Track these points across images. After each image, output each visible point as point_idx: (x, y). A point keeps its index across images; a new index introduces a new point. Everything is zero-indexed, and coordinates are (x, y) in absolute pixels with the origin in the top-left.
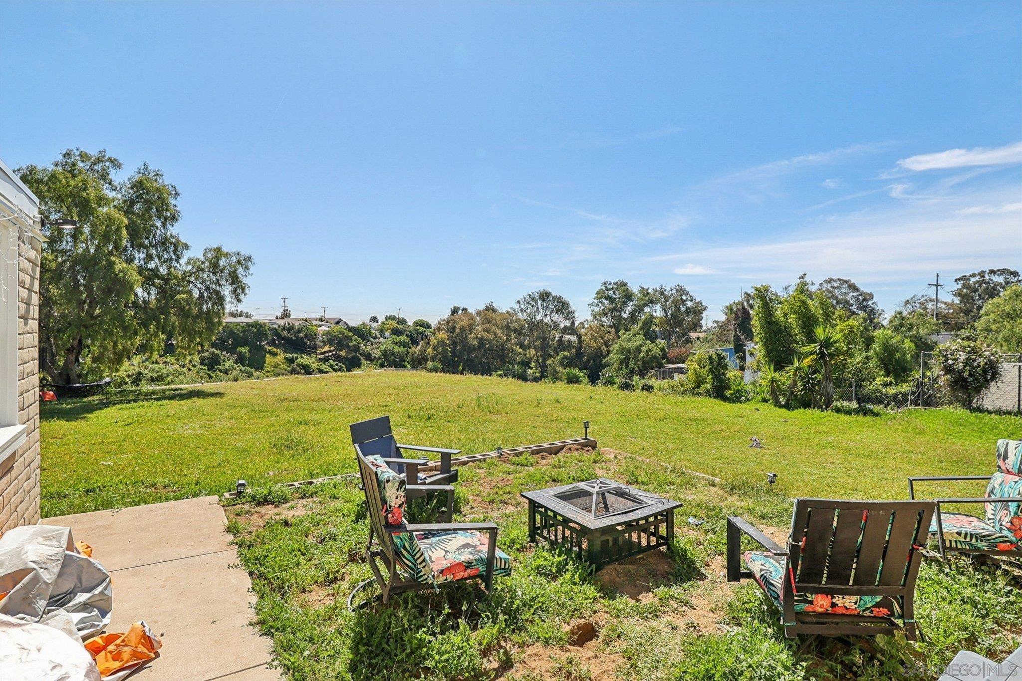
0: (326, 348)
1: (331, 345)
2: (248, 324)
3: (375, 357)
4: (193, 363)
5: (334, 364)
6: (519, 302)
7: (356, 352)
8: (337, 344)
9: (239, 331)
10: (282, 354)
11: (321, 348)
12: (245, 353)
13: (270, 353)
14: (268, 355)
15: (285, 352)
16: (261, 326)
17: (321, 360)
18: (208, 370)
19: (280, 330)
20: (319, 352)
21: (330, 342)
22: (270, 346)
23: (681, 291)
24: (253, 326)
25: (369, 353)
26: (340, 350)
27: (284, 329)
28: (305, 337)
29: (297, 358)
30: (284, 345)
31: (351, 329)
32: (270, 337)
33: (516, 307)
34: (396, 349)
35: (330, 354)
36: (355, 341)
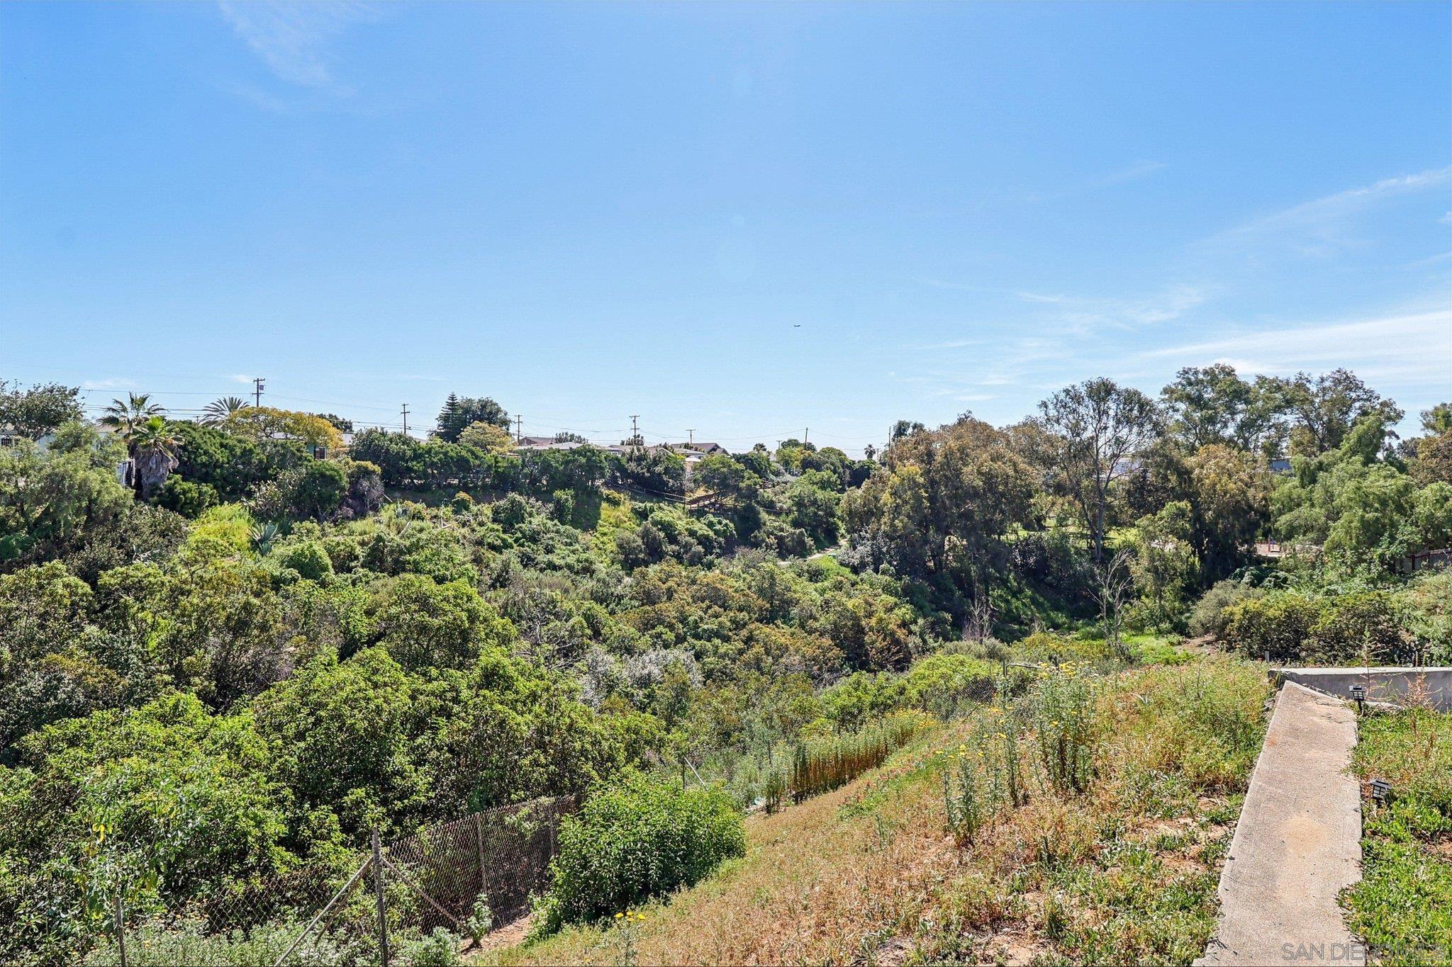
0: (701, 492)
1: (709, 488)
2: (573, 451)
3: (781, 508)
4: (480, 519)
5: (715, 520)
6: (1044, 405)
7: (749, 497)
8: (718, 485)
9: (558, 462)
10: (627, 502)
11: (692, 491)
12: (567, 500)
13: (608, 500)
14: (604, 505)
15: (633, 498)
16: (594, 454)
17: (691, 513)
18: (505, 532)
19: (624, 461)
20: (688, 499)
21: (707, 481)
22: (609, 488)
23: (1346, 382)
24: (580, 454)
25: (772, 502)
26: (725, 495)
27: (630, 459)
28: (665, 473)
29: (652, 510)
30: (630, 487)
31: (738, 458)
32: (608, 473)
33: (1039, 414)
34: (820, 495)
35: (707, 502)
36: (749, 479)
